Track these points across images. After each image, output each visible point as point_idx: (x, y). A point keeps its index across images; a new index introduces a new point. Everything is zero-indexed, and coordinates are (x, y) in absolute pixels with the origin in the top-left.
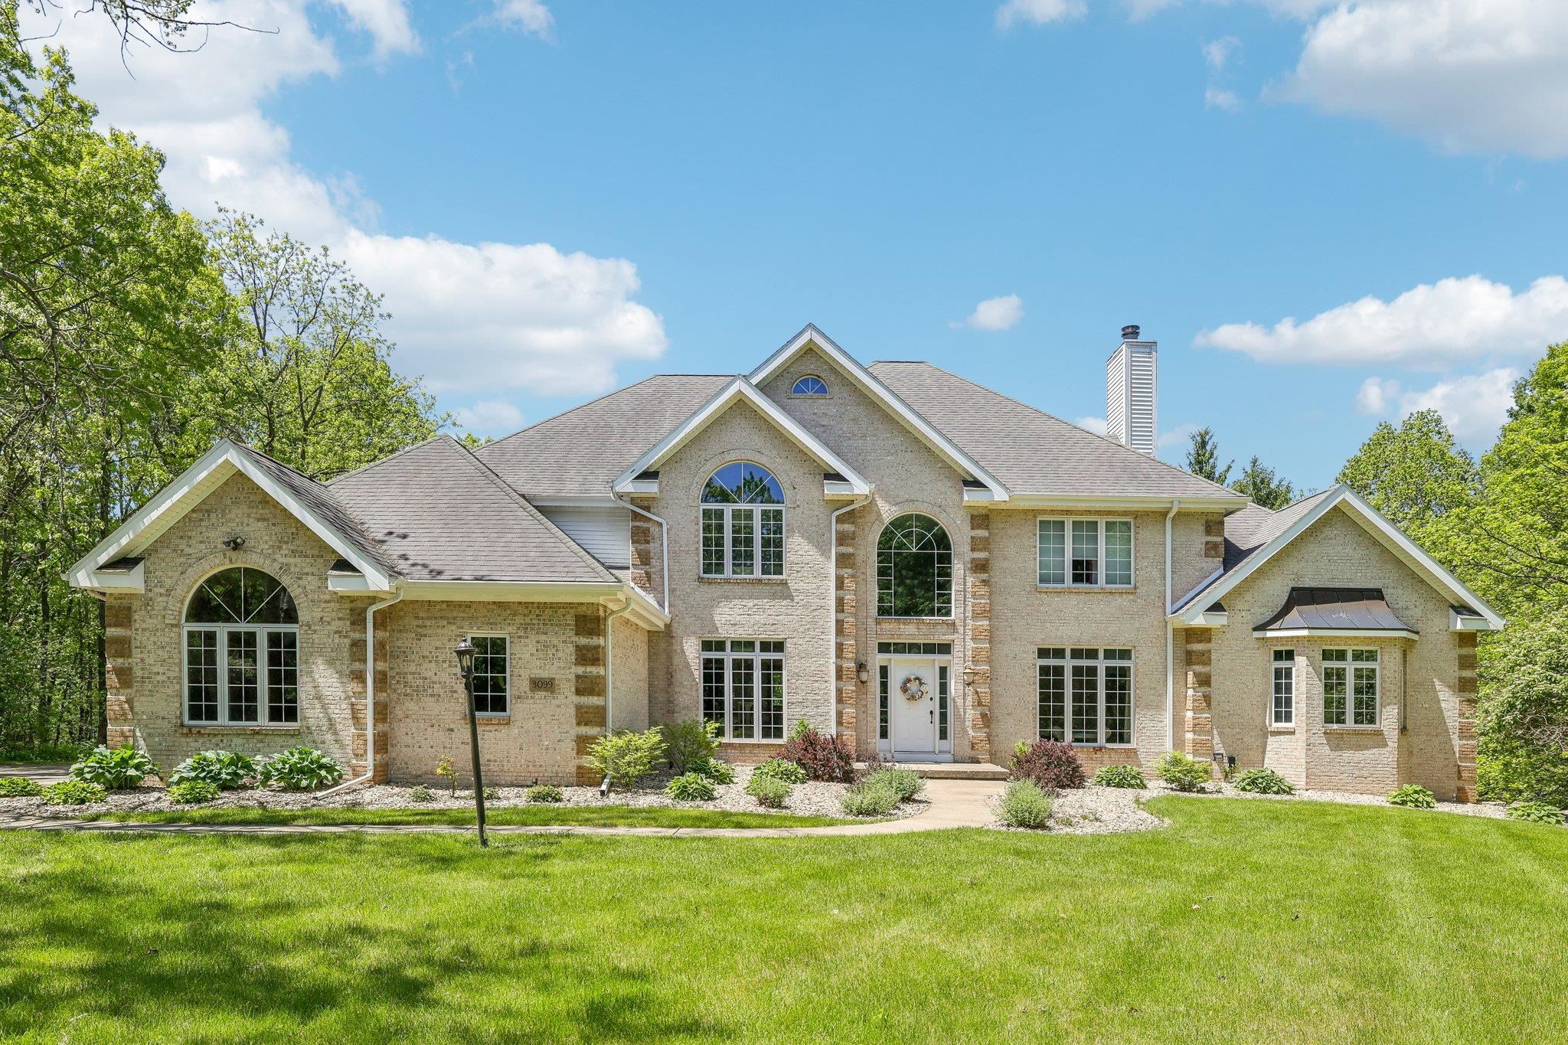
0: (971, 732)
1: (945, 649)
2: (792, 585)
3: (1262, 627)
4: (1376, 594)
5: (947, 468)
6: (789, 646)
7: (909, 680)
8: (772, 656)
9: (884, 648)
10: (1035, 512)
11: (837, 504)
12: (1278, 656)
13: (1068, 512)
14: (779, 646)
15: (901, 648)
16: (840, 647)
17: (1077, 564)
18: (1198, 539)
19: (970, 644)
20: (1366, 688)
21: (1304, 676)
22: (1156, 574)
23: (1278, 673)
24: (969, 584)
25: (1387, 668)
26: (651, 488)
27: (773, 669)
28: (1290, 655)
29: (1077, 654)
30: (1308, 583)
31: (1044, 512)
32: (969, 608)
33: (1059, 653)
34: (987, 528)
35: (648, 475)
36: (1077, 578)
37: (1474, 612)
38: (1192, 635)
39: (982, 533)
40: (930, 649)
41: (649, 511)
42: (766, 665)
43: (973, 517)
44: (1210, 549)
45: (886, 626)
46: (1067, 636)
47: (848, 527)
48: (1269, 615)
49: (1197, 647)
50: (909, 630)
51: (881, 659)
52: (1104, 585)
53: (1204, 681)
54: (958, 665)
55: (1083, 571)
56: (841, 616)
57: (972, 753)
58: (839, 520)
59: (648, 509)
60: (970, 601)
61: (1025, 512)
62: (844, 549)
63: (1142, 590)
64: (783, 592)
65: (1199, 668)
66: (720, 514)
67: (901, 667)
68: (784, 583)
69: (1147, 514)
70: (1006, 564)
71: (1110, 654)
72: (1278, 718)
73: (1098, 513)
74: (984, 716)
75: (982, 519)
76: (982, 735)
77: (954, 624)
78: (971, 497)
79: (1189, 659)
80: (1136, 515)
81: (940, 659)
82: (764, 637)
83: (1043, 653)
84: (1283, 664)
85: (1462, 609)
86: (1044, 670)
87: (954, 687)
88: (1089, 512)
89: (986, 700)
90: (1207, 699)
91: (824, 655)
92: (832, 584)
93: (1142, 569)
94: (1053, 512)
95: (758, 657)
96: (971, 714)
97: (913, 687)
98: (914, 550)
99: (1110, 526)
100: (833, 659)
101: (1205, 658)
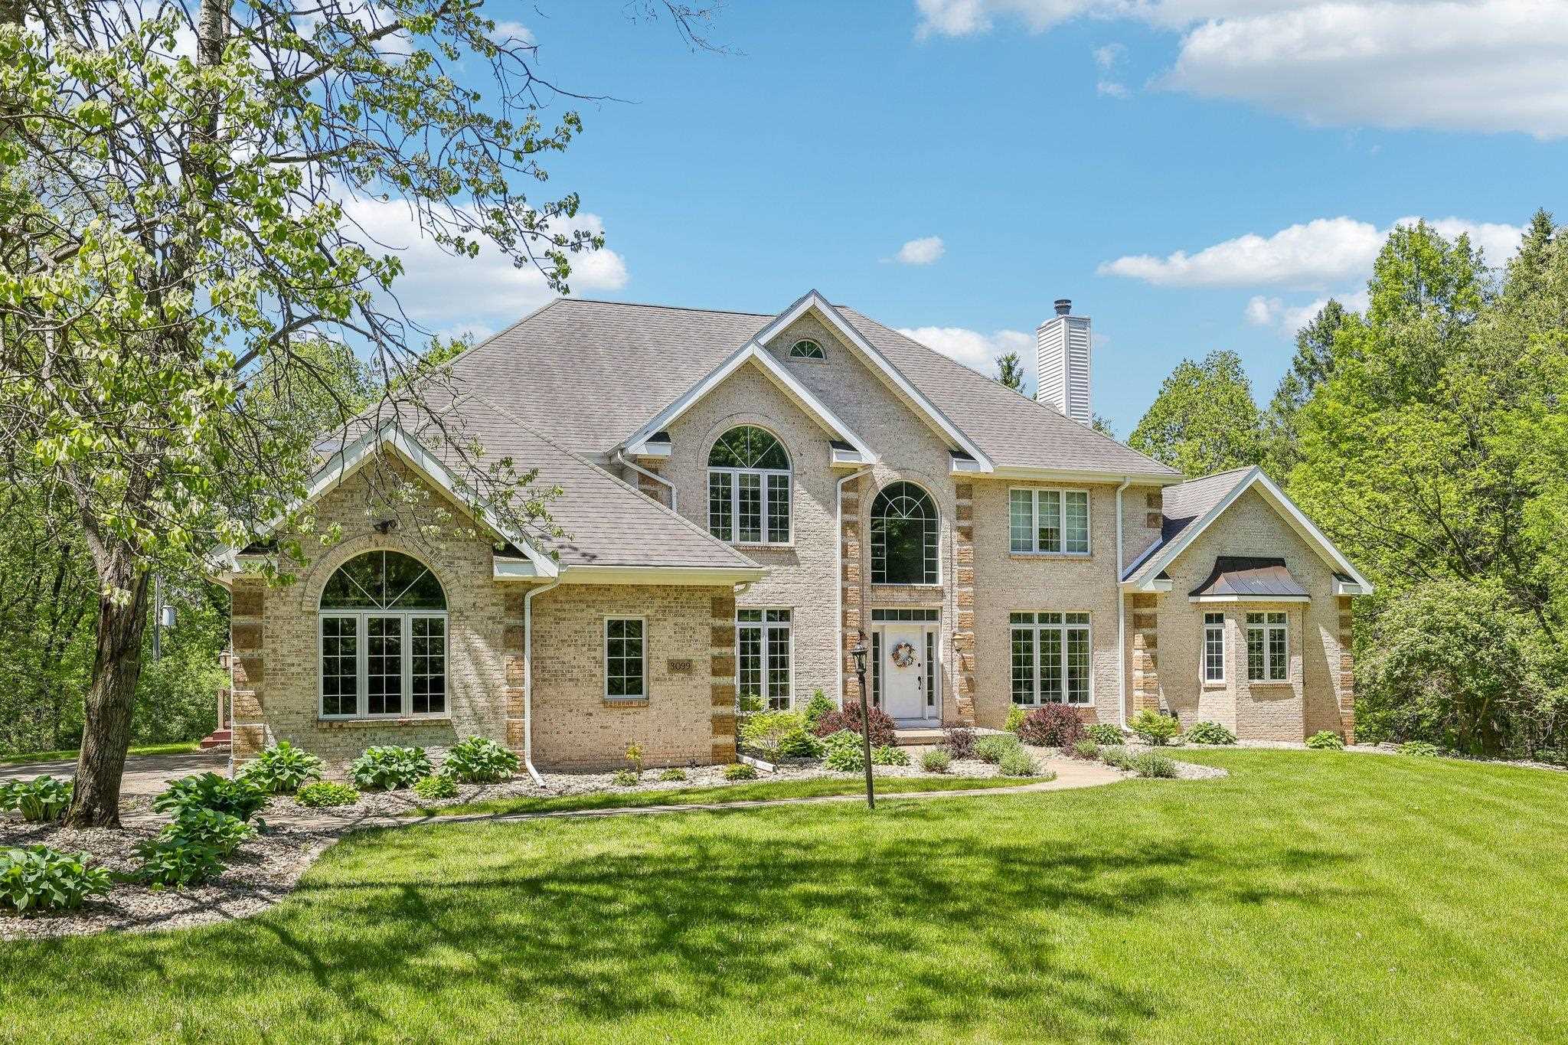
0: (958, 697)
1: (932, 615)
2: (799, 553)
3: (1196, 593)
4: (1280, 562)
5: (934, 438)
6: (796, 615)
7: (900, 647)
8: (778, 625)
9: (878, 615)
10: (1008, 482)
11: (842, 472)
12: (1209, 618)
13: (1035, 483)
14: (784, 615)
15: (893, 615)
16: (845, 615)
17: (1043, 532)
18: (1143, 511)
19: (957, 611)
20: (1278, 647)
21: (1233, 638)
22: (1109, 542)
23: (1210, 635)
24: (955, 552)
25: (1292, 629)
26: (663, 450)
27: (779, 639)
28: (1220, 618)
29: (1044, 618)
30: (1230, 552)
31: (1014, 482)
32: (956, 575)
33: (1028, 618)
34: (970, 497)
35: (661, 437)
36: (1044, 546)
37: (1352, 580)
38: (1138, 600)
39: (965, 502)
40: (919, 615)
41: (657, 474)
42: (773, 634)
43: (958, 487)
44: (1153, 519)
45: (881, 593)
46: (1035, 603)
47: (851, 495)
48: (1201, 582)
49: (1146, 611)
50: (900, 596)
51: (875, 626)
52: (1066, 553)
53: (1151, 643)
54: (944, 631)
55: (1048, 540)
56: (846, 584)
57: (958, 718)
58: (844, 488)
59: (655, 471)
60: (956, 568)
61: (1000, 481)
62: (848, 517)
63: (1098, 557)
64: (790, 557)
65: (1148, 631)
66: (726, 479)
67: (893, 633)
68: (791, 551)
69: (1101, 486)
70: (982, 532)
71: (1071, 618)
72: (1210, 675)
73: (1060, 484)
74: (969, 680)
75: (965, 489)
76: (967, 700)
77: (942, 591)
78: (956, 467)
79: (1138, 622)
80: (1092, 487)
81: (928, 625)
82: (772, 606)
83: (1015, 618)
84: (1214, 627)
85: (1342, 576)
86: (1017, 635)
87: (942, 653)
88: (1053, 484)
89: (971, 665)
90: (1154, 658)
91: (830, 624)
92: (838, 552)
93: (1098, 539)
94: (1023, 482)
95: (765, 626)
96: (957, 680)
97: (903, 653)
98: (904, 518)
99: (1070, 496)
100: (839, 628)
101: (1151, 621)
